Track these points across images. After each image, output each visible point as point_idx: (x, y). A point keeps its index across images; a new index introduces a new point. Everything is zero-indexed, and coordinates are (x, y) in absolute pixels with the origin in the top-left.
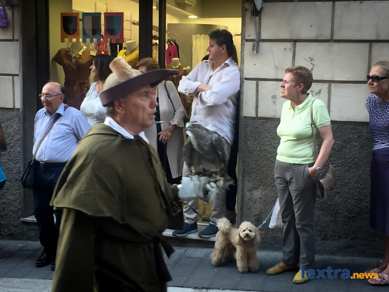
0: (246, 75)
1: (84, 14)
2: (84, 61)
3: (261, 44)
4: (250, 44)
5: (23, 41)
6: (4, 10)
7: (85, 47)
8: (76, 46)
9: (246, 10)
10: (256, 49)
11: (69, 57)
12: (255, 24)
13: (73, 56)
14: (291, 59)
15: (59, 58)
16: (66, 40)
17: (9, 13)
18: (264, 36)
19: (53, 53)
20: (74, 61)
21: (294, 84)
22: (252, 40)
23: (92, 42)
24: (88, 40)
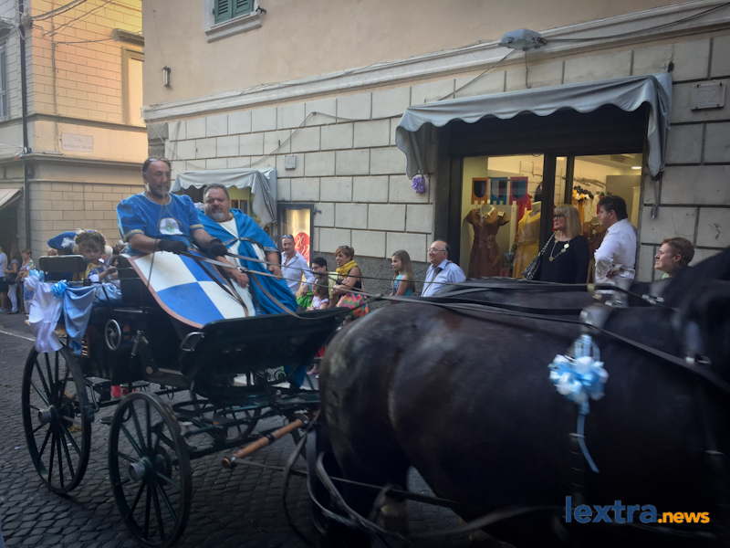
0: (643, 240)
1: (493, 179)
2: (491, 221)
3: (661, 209)
4: (649, 209)
5: (436, 204)
6: (423, 178)
7: (493, 209)
8: (486, 208)
10: (655, 214)
11: (479, 217)
12: (655, 189)
13: (482, 216)
14: (694, 224)
15: (469, 218)
16: (476, 202)
17: (427, 180)
18: (664, 200)
19: (464, 214)
20: (482, 221)
21: (669, 254)
22: (651, 205)
23: (498, 203)
24: (495, 202)
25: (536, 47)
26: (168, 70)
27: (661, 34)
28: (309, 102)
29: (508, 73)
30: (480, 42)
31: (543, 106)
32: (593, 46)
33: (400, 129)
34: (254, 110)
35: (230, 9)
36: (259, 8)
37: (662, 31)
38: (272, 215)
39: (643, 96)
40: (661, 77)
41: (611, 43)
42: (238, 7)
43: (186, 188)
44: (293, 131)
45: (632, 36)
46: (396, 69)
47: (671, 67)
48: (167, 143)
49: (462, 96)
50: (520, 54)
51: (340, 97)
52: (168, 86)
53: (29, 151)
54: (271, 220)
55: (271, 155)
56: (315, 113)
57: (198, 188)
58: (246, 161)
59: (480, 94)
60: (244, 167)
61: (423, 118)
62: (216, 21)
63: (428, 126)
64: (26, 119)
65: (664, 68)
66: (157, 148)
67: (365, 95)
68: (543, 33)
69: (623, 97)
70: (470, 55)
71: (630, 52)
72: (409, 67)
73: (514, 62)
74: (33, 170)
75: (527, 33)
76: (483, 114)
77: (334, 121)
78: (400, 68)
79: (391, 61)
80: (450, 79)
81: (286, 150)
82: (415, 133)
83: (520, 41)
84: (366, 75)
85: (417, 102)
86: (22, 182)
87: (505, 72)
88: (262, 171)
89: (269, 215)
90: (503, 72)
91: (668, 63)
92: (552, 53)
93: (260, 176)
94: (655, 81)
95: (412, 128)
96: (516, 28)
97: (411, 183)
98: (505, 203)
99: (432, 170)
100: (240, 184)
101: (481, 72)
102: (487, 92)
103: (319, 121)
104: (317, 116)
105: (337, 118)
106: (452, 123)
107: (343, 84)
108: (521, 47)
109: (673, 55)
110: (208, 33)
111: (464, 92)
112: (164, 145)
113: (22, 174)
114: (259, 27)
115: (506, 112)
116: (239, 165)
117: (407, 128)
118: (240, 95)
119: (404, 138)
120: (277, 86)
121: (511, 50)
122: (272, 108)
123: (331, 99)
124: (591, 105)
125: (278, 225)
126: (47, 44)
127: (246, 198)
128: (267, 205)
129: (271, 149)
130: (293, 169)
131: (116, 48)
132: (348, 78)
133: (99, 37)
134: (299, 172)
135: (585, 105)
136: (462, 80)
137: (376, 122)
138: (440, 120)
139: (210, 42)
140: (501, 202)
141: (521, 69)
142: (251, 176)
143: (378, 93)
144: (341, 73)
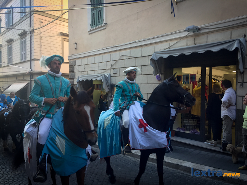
0: (238, 94)
1: (184, 75)
4: (240, 84)
6: (160, 75)
7: (184, 85)
9: (238, 72)
10: (242, 86)
12: (241, 77)
17: (161, 76)
18: (245, 81)
22: (240, 82)
23: (186, 83)
24: (185, 83)
25: (197, 31)
26: (76, 44)
27: (241, 25)
28: (121, 52)
29: (188, 40)
30: (178, 30)
31: (201, 50)
32: (217, 30)
33: (152, 59)
34: (103, 55)
35: (96, 24)
36: (105, 23)
37: (241, 24)
38: (109, 89)
39: (236, 45)
40: (242, 39)
41: (223, 29)
42: (98, 23)
43: (81, 80)
44: (116, 61)
45: (231, 26)
46: (150, 40)
47: (245, 36)
48: (75, 66)
49: (172, 48)
50: (192, 34)
51: (131, 50)
52: (76, 48)
53: (32, 71)
54: (108, 90)
55: (109, 69)
56: (123, 55)
57: (85, 80)
58: (101, 71)
59: (178, 47)
60: (100, 73)
61: (159, 56)
62: (91, 28)
63: (161, 58)
64: (31, 60)
65: (243, 36)
66: (72, 68)
67: (140, 49)
68: (199, 26)
69: (229, 46)
70: (175, 35)
71: (230, 31)
72: (154, 39)
73: (190, 36)
74: (33, 76)
75: (194, 27)
76: (180, 53)
77: (129, 58)
78: (151, 40)
79: (148, 38)
80: (168, 43)
81: (114, 67)
82: (157, 60)
83: (192, 29)
84: (140, 42)
85: (157, 50)
86: (29, 80)
87: (187, 40)
88: (106, 74)
89: (108, 89)
90: (186, 40)
91: (244, 35)
92: (203, 33)
93: (105, 76)
94: (240, 41)
95: (156, 59)
96: (190, 25)
97: (155, 77)
98: (188, 83)
99: (163, 72)
100: (98, 79)
101: (179, 40)
102: (181, 46)
103: (125, 58)
104: (124, 56)
105: (130, 57)
106: (169, 57)
107: (132, 46)
108: (192, 31)
109: (245, 32)
110: (89, 32)
111: (173, 47)
112: (74, 67)
113: (29, 78)
114: (105, 29)
115: (188, 53)
116: (98, 73)
117: (154, 59)
118: (99, 50)
119: (153, 62)
120: (111, 47)
121: (189, 32)
122: (109, 54)
123: (128, 51)
124: (217, 49)
125: (111, 92)
126: (39, 37)
127: (100, 83)
128: (107, 85)
129: (109, 67)
130: (116, 73)
131: (60, 38)
132: (134, 43)
133: (54, 35)
134: (118, 75)
135: (215, 49)
136: (172, 43)
137: (143, 57)
138: (165, 56)
139: (89, 34)
140: (187, 83)
141: (192, 39)
142: (102, 76)
143: (144, 48)
144: (132, 42)
